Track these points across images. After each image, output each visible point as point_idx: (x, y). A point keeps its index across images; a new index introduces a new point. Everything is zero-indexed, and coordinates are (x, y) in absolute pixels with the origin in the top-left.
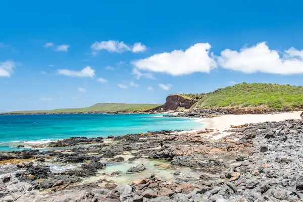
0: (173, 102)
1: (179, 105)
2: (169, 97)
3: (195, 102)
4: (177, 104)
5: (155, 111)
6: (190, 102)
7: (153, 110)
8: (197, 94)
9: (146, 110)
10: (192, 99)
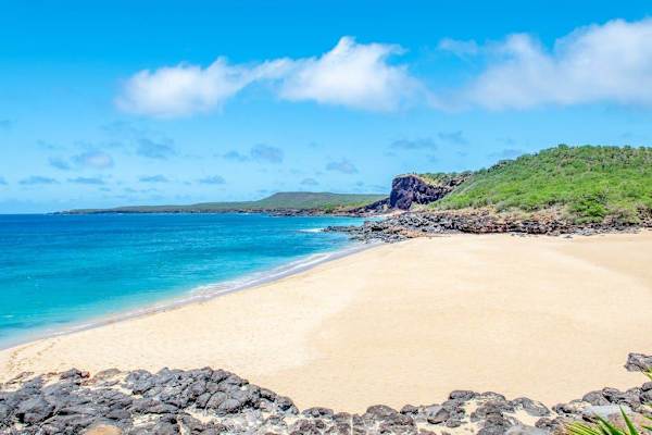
0: (405, 193)
1: (415, 199)
2: (397, 180)
3: (447, 192)
4: (411, 196)
5: (372, 211)
6: (437, 192)
7: (368, 208)
8: (454, 175)
9: (352, 208)
10: (440, 185)
